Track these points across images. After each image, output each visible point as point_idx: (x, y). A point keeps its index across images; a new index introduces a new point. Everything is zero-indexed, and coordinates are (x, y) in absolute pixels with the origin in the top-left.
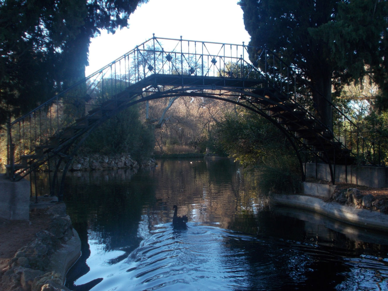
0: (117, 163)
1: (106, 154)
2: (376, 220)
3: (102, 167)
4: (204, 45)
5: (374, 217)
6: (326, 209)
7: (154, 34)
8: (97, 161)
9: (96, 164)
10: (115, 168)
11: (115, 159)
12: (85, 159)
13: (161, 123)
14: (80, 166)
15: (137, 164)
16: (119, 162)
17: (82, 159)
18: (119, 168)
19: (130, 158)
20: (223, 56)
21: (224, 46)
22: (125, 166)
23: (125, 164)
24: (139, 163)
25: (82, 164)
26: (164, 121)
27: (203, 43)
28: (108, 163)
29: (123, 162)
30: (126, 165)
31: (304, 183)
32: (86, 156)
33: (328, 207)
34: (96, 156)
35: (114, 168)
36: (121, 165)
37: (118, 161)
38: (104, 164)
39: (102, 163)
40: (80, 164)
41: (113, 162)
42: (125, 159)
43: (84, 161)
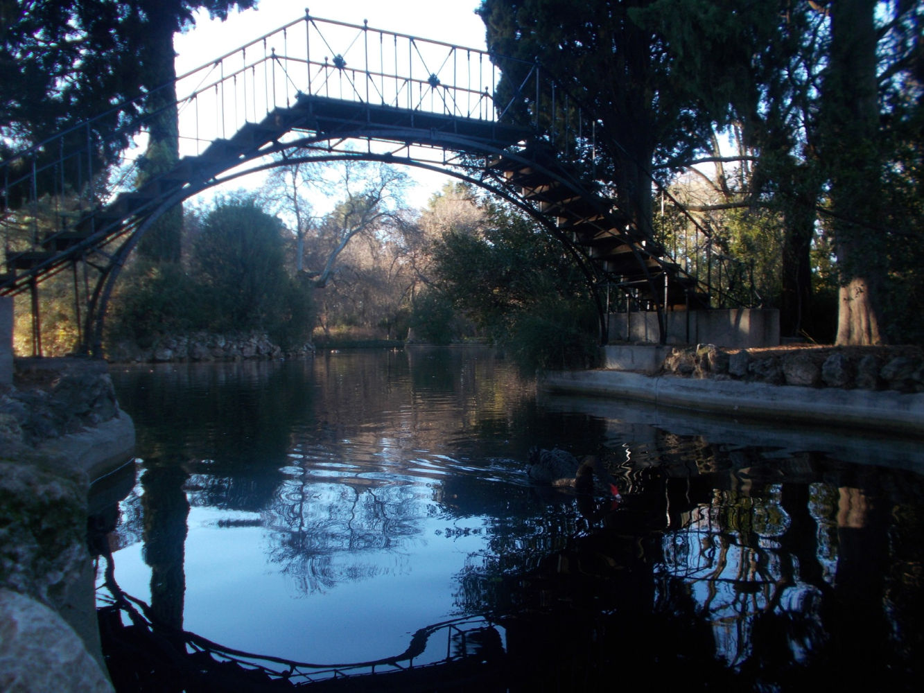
0: (242, 349)
1: (220, 331)
2: (758, 398)
3: (214, 356)
4: (414, 43)
5: (754, 392)
6: (653, 389)
7: (307, 11)
8: (202, 345)
9: (202, 350)
10: (238, 358)
11: (238, 341)
12: (179, 341)
13: (326, 278)
14: (169, 353)
15: (282, 351)
16: (245, 346)
17: (175, 341)
18: (246, 358)
19: (267, 339)
20: (453, 85)
21: (454, 51)
22: (257, 355)
23: (258, 350)
24: (284, 350)
25: (175, 350)
26: (331, 274)
27: (412, 39)
28: (224, 348)
29: (254, 346)
30: (260, 354)
31: (606, 346)
32: (182, 335)
33: (656, 385)
34: (202, 335)
35: (236, 358)
36: (249, 351)
37: (245, 344)
38: (217, 350)
39: (213, 347)
40: (170, 349)
41: (235, 347)
42: (257, 342)
43: (178, 344)
